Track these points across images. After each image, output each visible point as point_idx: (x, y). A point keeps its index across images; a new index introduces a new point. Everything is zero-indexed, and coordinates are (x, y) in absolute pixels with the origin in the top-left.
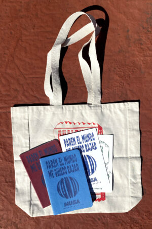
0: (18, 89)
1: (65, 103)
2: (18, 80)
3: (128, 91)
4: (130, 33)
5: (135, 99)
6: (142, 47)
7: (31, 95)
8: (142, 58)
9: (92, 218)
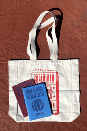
0: (13, 51)
1: (38, 59)
2: (13, 46)
3: (73, 54)
4: (74, 23)
5: (77, 58)
6: (81, 30)
7: (20, 54)
8: (80, 36)
9: (52, 124)
